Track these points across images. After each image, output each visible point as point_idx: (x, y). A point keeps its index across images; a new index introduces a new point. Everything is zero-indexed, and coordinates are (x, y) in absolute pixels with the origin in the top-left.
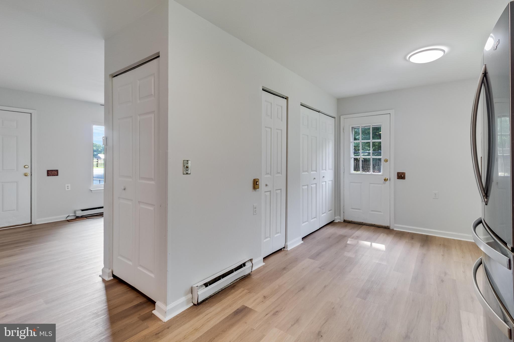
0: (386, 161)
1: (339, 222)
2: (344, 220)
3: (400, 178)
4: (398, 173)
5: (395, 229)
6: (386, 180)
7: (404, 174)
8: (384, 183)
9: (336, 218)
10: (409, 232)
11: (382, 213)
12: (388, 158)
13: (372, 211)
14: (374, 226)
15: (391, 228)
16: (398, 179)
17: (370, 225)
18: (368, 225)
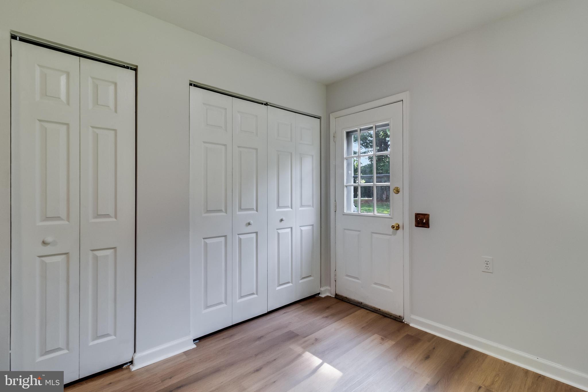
0: (397, 191)
1: (327, 297)
2: (336, 295)
3: (419, 225)
4: (417, 215)
5: (411, 325)
6: (398, 228)
7: (426, 216)
8: (394, 234)
9: (322, 289)
10: (434, 336)
11: (391, 290)
12: (400, 186)
13: (376, 284)
14: (378, 312)
15: (406, 320)
16: (416, 226)
17: (371, 310)
18: (369, 309)
